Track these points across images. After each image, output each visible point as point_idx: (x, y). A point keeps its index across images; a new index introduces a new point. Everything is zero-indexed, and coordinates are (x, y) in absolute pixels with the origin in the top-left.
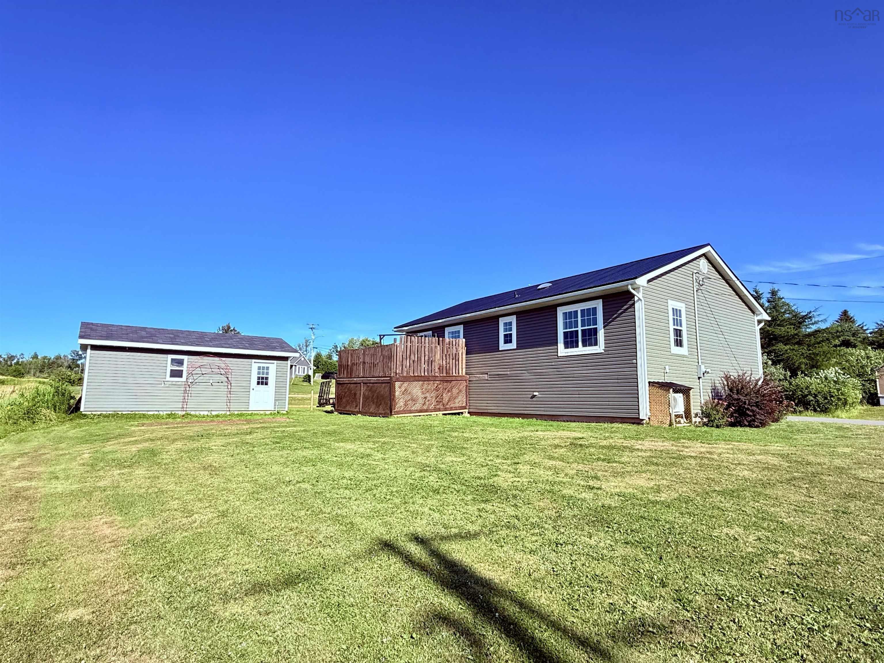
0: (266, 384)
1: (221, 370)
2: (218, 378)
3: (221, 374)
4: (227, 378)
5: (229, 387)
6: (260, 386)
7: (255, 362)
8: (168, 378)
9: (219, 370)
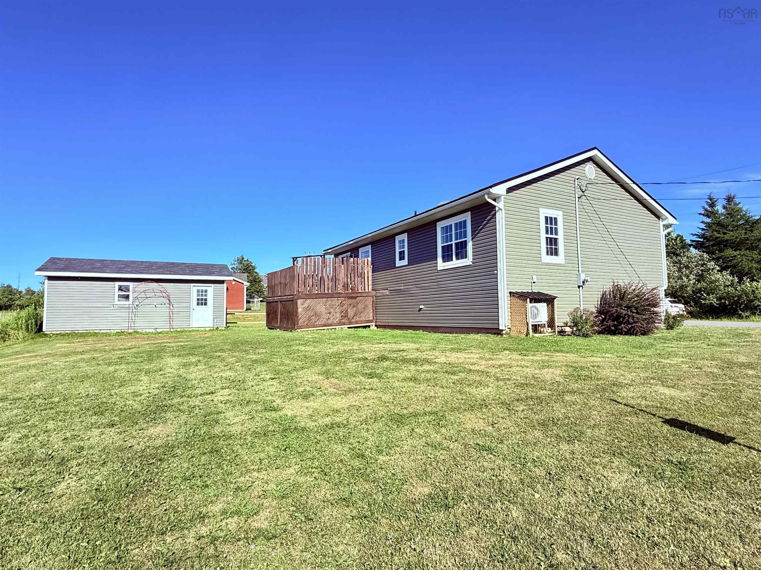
0: (206, 304)
1: (164, 294)
2: (161, 301)
3: (164, 297)
4: (169, 300)
5: (172, 308)
6: (200, 306)
7: (193, 286)
8: (116, 302)
9: (161, 294)
